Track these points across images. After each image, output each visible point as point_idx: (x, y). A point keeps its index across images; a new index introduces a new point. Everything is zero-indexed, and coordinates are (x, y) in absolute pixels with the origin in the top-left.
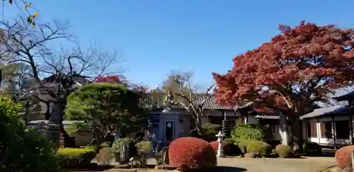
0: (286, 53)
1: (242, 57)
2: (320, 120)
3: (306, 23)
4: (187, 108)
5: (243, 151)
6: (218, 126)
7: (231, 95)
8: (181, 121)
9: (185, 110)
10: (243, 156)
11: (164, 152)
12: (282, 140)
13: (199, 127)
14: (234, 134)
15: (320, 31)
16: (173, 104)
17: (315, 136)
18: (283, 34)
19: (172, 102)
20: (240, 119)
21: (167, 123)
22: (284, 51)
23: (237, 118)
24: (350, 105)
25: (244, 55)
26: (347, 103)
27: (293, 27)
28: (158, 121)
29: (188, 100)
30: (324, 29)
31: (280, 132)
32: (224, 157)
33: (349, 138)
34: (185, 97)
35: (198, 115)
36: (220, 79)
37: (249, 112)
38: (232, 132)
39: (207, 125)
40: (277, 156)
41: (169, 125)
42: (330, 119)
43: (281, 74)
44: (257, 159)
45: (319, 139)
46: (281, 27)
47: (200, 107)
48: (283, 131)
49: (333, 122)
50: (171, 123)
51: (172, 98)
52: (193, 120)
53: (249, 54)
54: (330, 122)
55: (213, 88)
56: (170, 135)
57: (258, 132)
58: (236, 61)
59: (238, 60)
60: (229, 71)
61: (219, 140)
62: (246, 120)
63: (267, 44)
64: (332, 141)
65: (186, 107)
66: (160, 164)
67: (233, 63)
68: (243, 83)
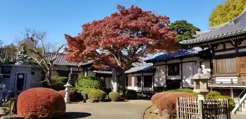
0: (123, 24)
1: (89, 25)
2: (134, 75)
3: (135, 7)
4: (40, 63)
5: (85, 98)
6: (65, 78)
7: (78, 53)
8: (33, 73)
9: (37, 64)
10: (85, 102)
11: (11, 102)
12: (113, 88)
13: (49, 78)
14: (77, 85)
15: (143, 14)
16: (26, 58)
17: (131, 85)
18: (119, 13)
19: (25, 56)
20: (82, 73)
21: (19, 74)
22: (122, 22)
23: (80, 72)
24: (154, 66)
25: (90, 23)
26: (152, 64)
27: (126, 8)
28: (9, 72)
29: (41, 56)
30: (145, 13)
31: (112, 83)
32: (70, 103)
33: (151, 87)
34: (38, 53)
35: (48, 69)
36: (71, 40)
37: (89, 68)
38: (76, 83)
39: (56, 77)
40: (109, 100)
41: (21, 77)
42: (141, 75)
43: (119, 39)
44: (96, 103)
45: (133, 87)
46: (119, 6)
47: (51, 62)
48: (114, 82)
49: (142, 76)
50: (23, 74)
51: (25, 53)
52: (44, 73)
53: (95, 23)
54: (141, 77)
55: (64, 47)
56: (20, 85)
57: (96, 83)
58: (85, 27)
59: (86, 27)
60: (79, 34)
61: (66, 89)
62: (86, 74)
63: (108, 18)
64: (140, 88)
65: (38, 62)
66: (7, 114)
67: (82, 28)
68: (90, 44)
